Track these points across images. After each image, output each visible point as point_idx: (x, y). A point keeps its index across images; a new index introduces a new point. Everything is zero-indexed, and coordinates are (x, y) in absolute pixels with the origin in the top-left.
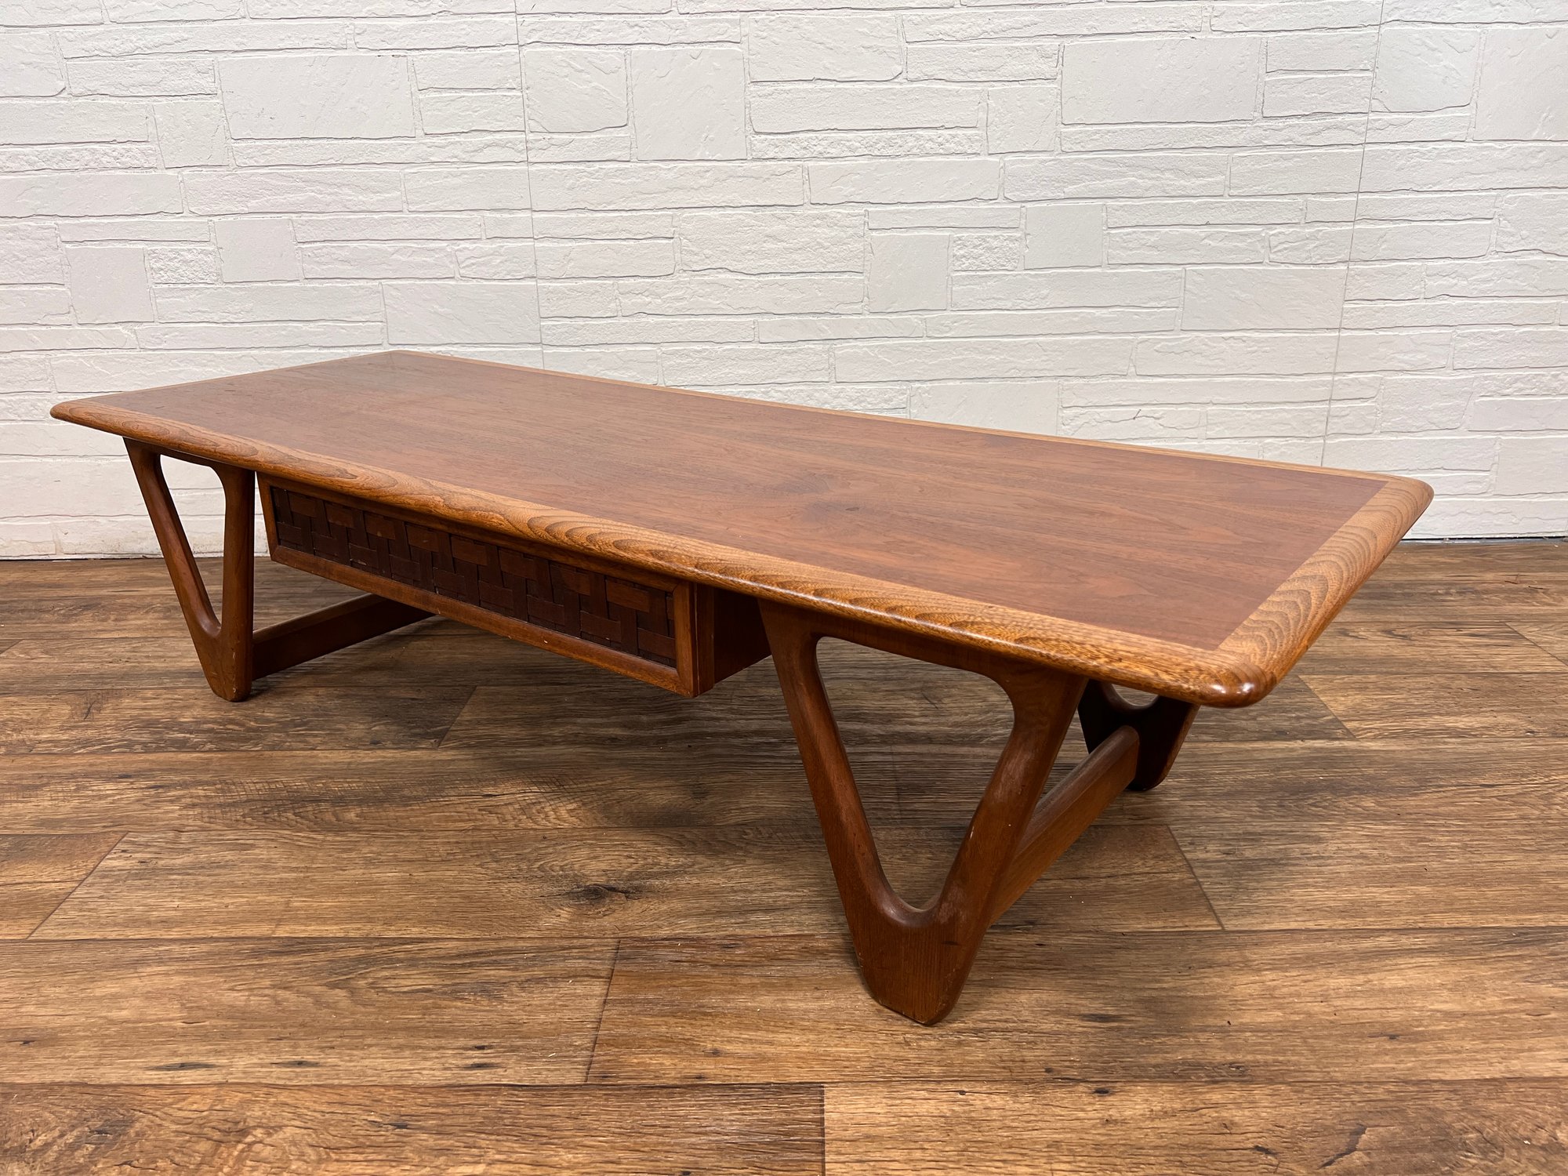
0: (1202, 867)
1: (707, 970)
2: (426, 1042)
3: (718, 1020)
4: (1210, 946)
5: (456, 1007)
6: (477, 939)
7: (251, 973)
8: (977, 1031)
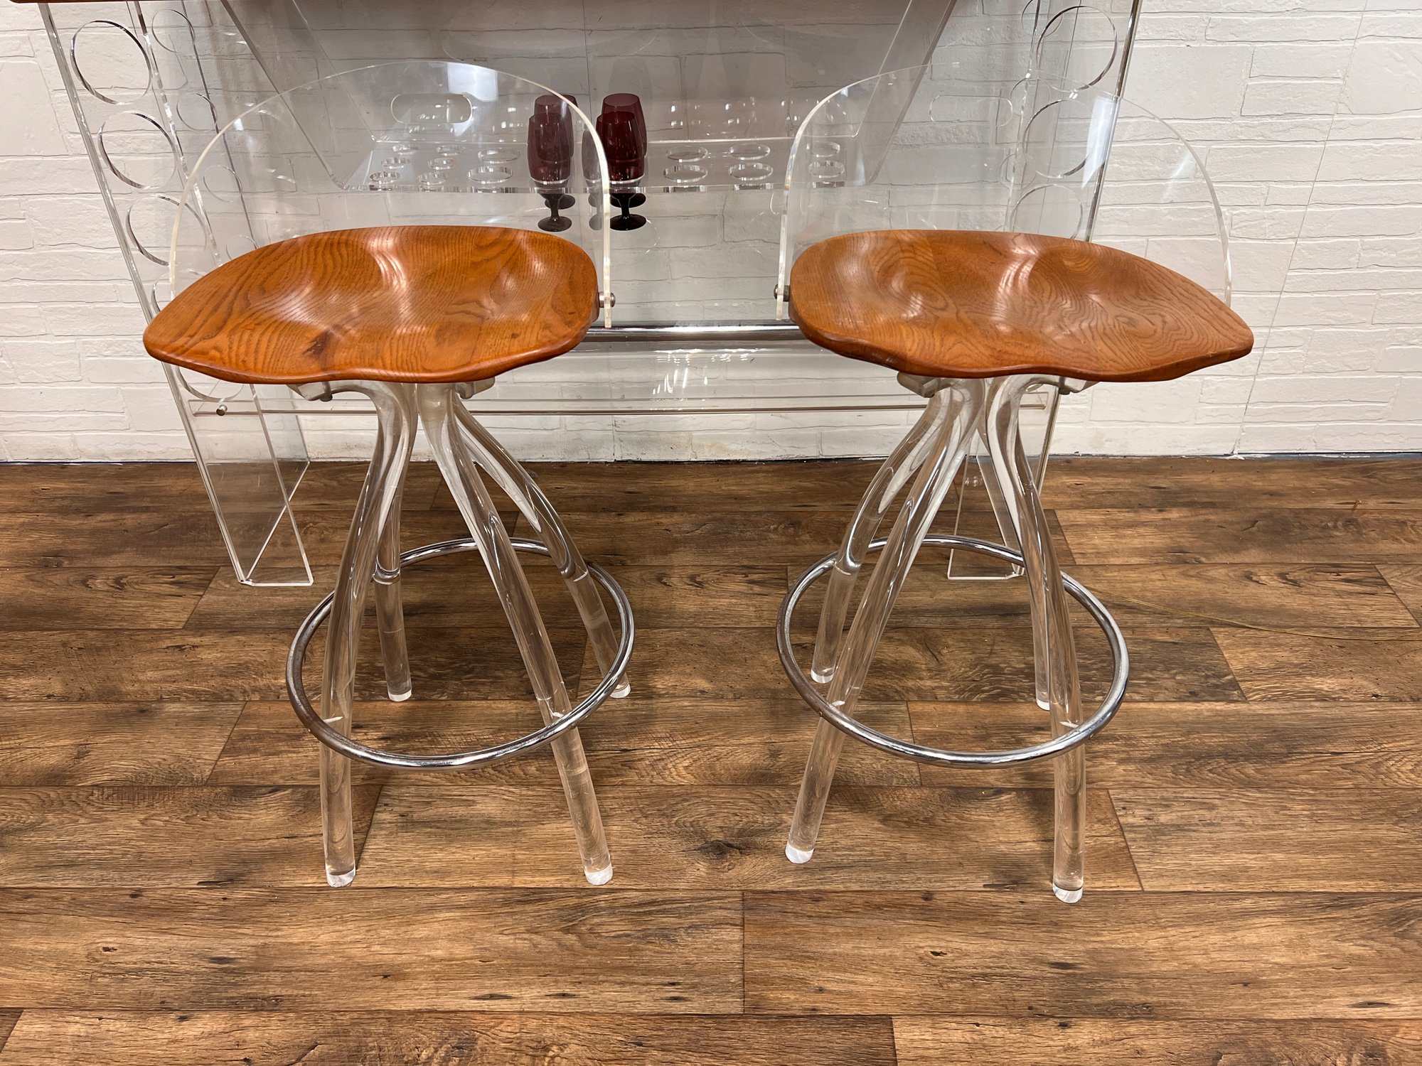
0: (1130, 831)
1: (804, 921)
2: (636, 979)
3: (818, 963)
4: (1133, 905)
5: (650, 950)
6: (648, 890)
7: (510, 921)
8: (984, 976)
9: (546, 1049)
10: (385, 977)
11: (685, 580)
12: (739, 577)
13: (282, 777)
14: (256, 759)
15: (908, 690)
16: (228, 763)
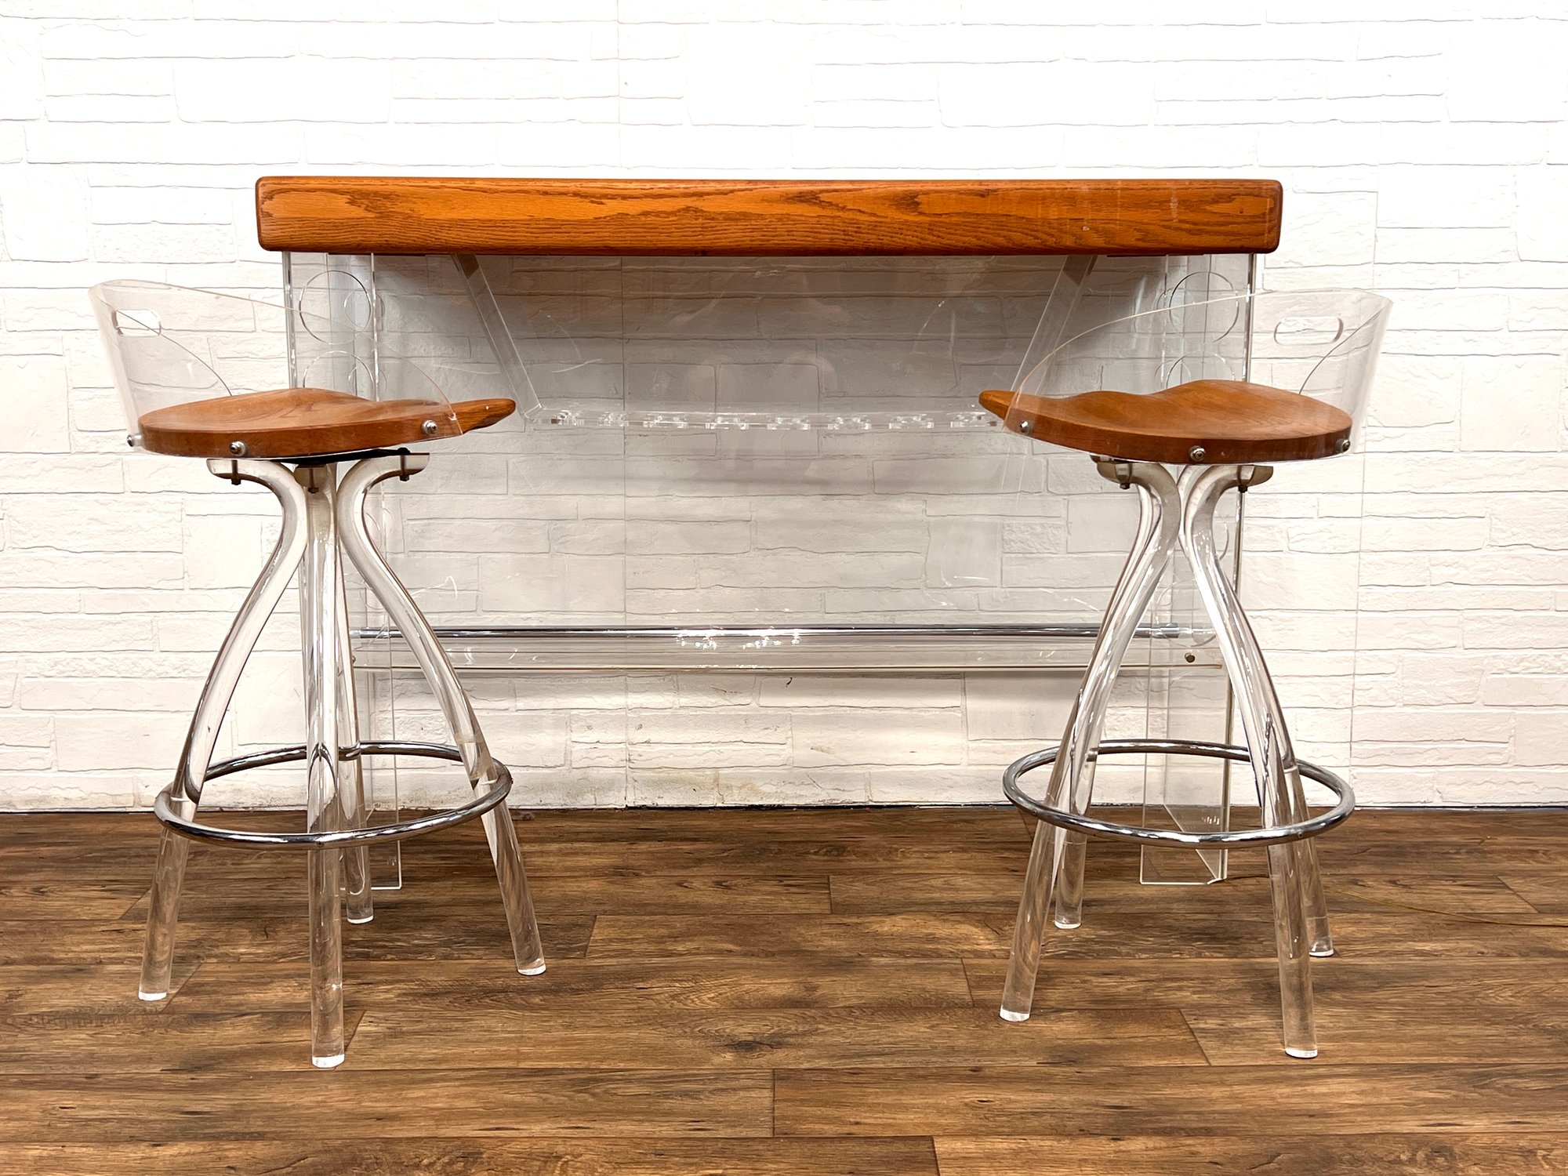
0: (1201, 1032)
1: (842, 1085)
2: (657, 1118)
3: (855, 1108)
4: (1198, 1074)
5: (670, 1103)
8: (1033, 1113)
9: (559, 1158)
10: (379, 1119)
11: (710, 884)
12: (773, 882)
13: (248, 1008)
14: (219, 997)
15: (963, 951)
16: (186, 1000)
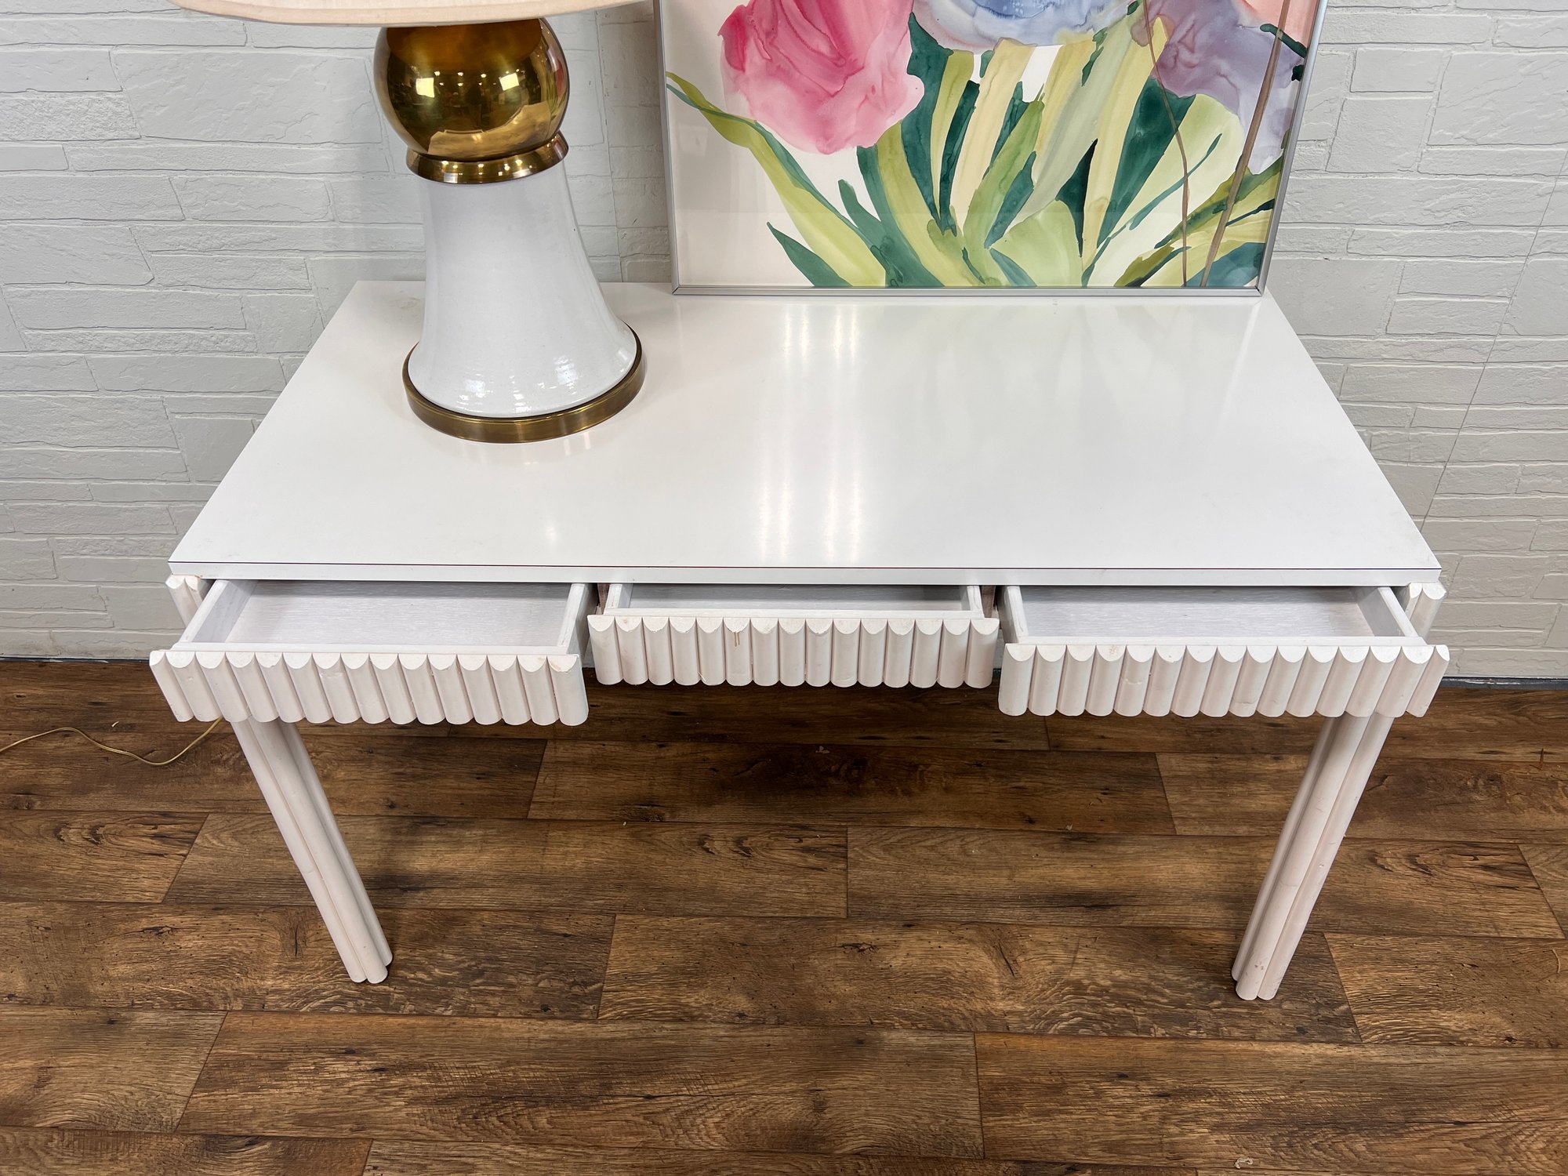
11: (730, 844)
12: (792, 842)
13: (262, 1125)
14: (235, 1095)
15: (976, 1015)
16: (201, 1099)
